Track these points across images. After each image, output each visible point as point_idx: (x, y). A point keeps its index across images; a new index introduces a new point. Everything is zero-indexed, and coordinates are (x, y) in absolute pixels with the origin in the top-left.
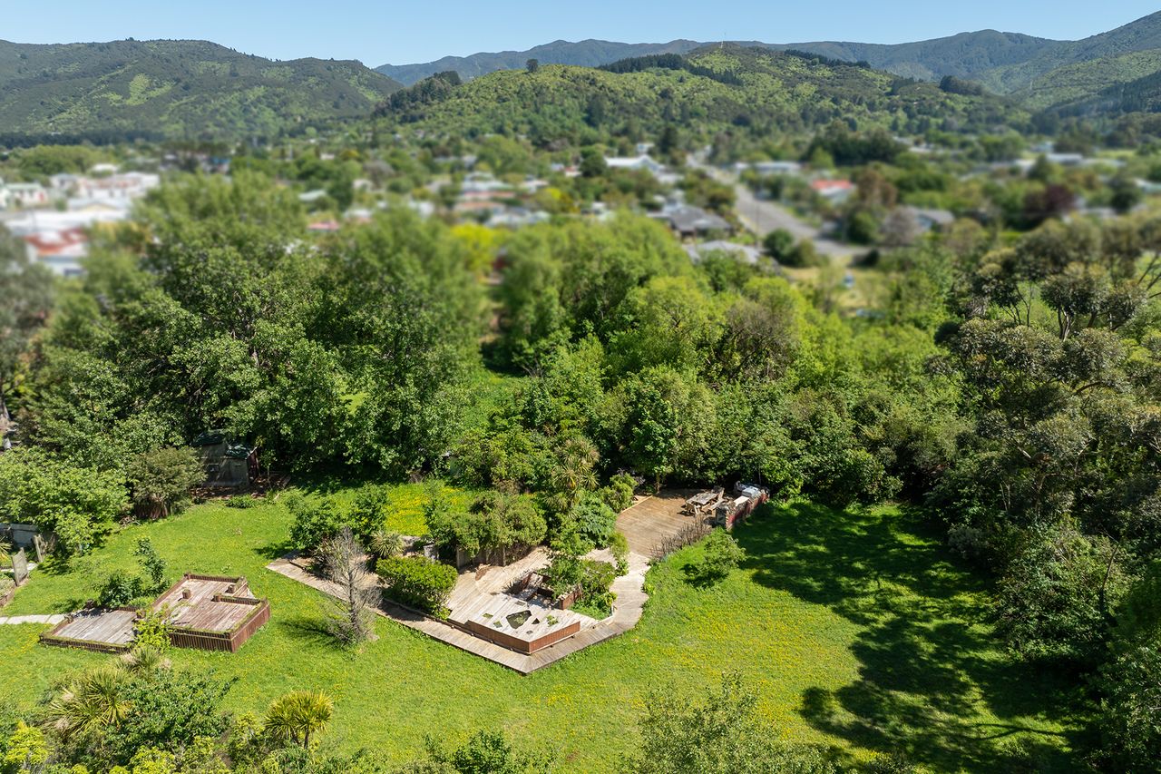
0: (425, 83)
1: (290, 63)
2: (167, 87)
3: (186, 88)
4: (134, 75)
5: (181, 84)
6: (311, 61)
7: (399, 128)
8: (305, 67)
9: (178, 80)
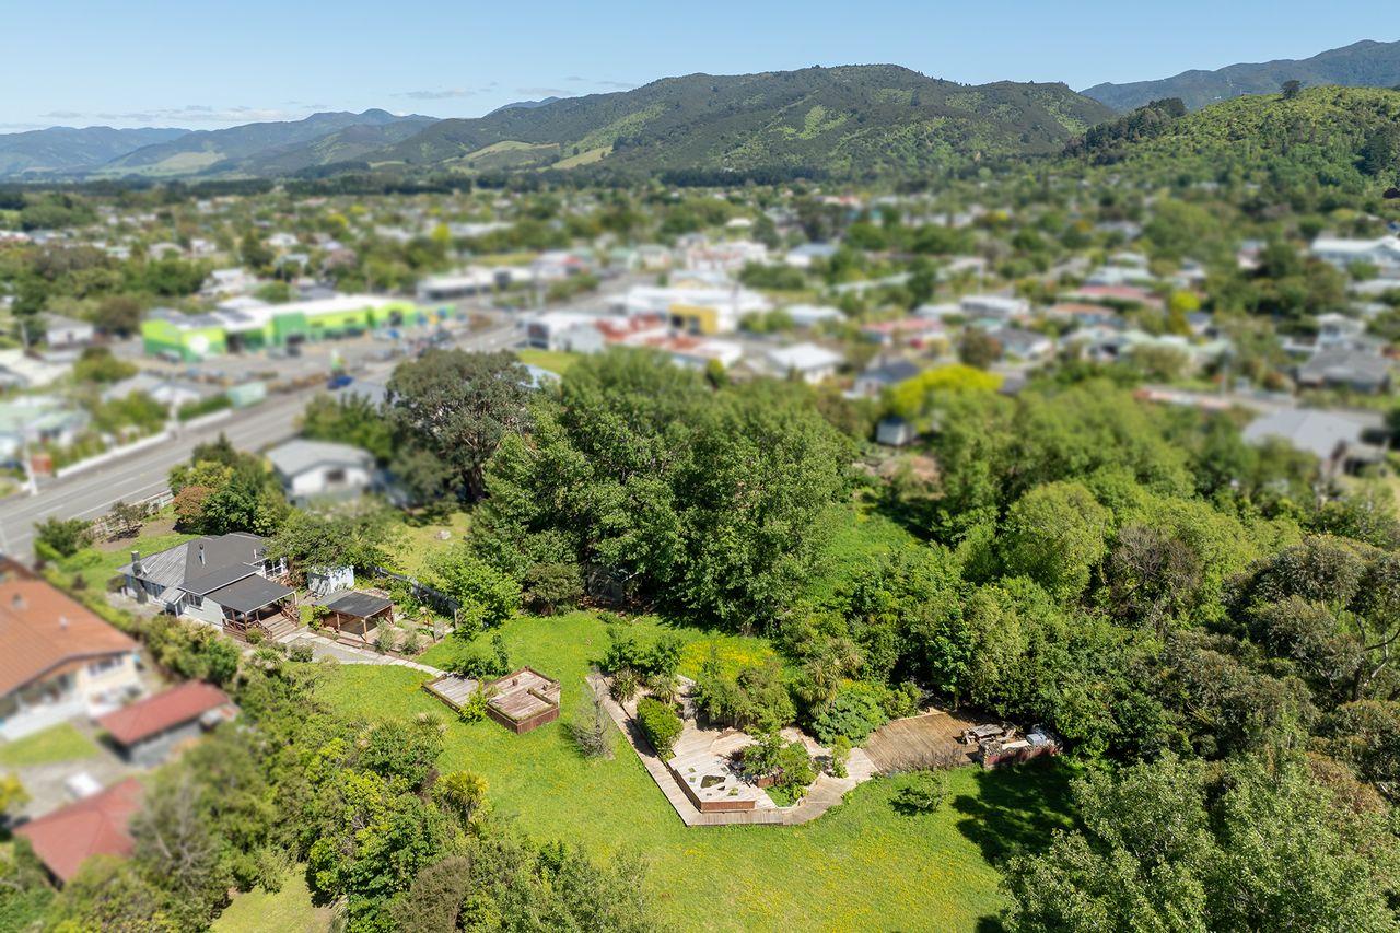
0: (1135, 114)
1: (981, 89)
2: (843, 119)
3: (861, 120)
4: (812, 106)
5: (857, 116)
6: (1006, 86)
7: (1090, 171)
8: (998, 93)
9: (854, 112)
